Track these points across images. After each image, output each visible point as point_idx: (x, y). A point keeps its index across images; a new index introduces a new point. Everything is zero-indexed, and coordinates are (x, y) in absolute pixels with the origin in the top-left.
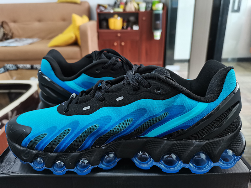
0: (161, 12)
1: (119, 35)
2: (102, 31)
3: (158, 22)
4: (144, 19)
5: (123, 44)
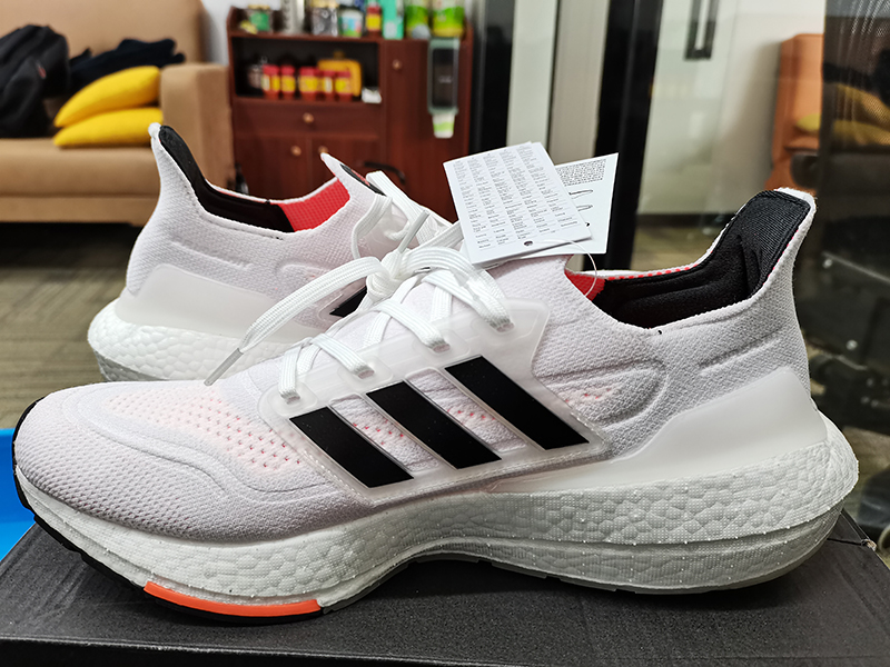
0: (456, 44)
1: (308, 118)
2: (246, 101)
3: (448, 80)
4: (397, 65)
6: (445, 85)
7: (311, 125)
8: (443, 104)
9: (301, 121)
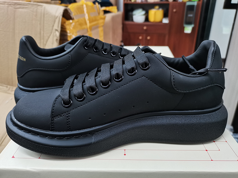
0: (195, 4)
1: (145, 28)
2: (127, 22)
3: (191, 15)
4: (174, 10)
5: (149, 38)
6: (190, 17)
7: (146, 30)
8: (189, 23)
9: (143, 29)
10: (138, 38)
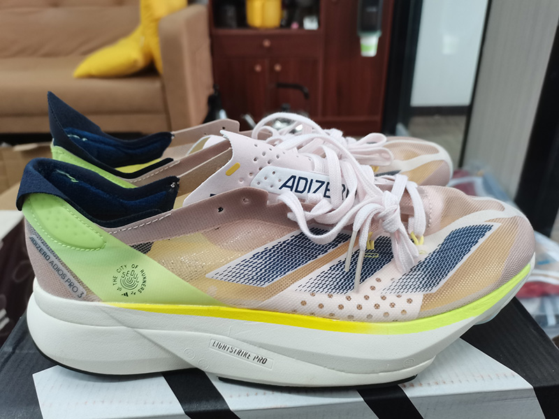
1: (267, 43)
5: (277, 68)
6: (371, 14)
7: (269, 49)
8: (370, 29)
9: (262, 46)
10: (253, 70)
